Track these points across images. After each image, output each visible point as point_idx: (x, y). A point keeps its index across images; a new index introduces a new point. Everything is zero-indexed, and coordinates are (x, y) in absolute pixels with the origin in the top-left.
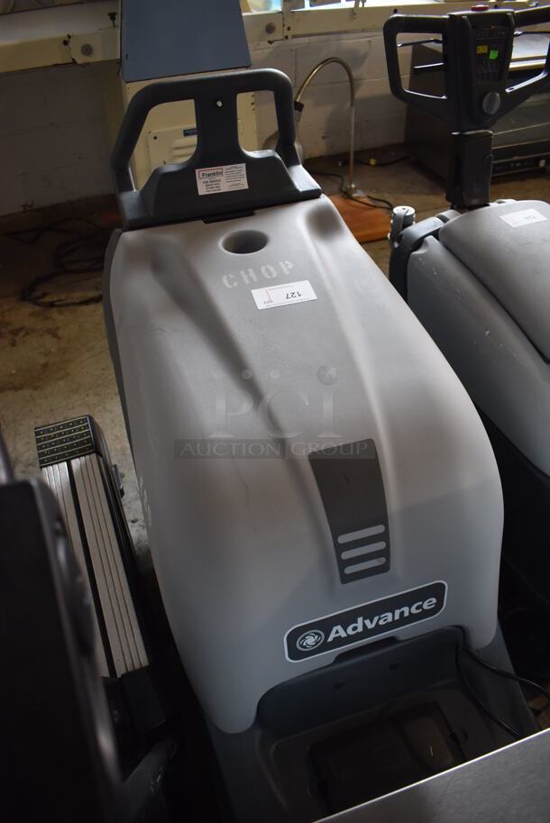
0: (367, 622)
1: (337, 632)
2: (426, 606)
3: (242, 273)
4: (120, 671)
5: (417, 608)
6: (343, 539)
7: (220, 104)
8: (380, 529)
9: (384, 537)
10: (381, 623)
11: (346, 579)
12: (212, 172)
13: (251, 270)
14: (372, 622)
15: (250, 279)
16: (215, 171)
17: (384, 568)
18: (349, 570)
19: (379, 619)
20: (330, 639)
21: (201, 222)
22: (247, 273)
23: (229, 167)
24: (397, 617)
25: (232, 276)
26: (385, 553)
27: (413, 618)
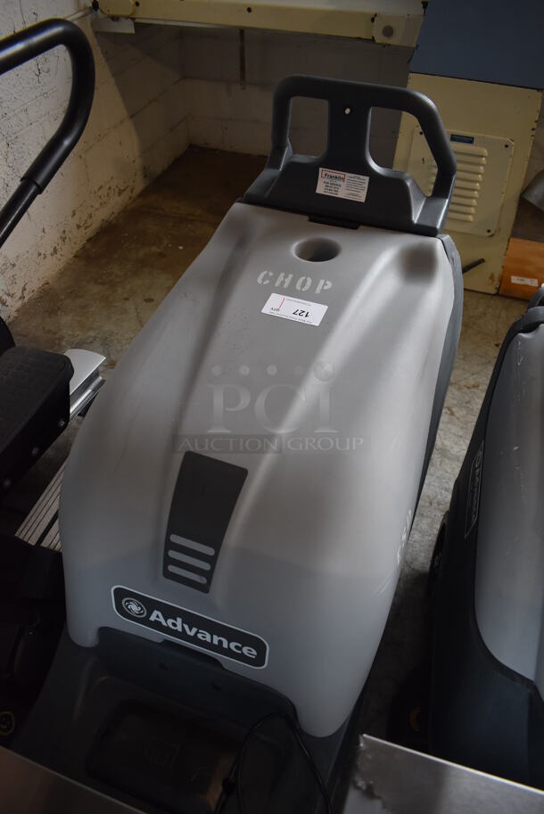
0: (186, 627)
1: (158, 617)
2: (245, 650)
3: (282, 275)
4: (45, 544)
5: (236, 647)
6: (175, 539)
7: (348, 111)
8: (210, 551)
9: (212, 560)
10: (200, 636)
11: (168, 575)
12: (335, 175)
13: (291, 276)
14: (190, 630)
15: (283, 283)
16: (338, 175)
17: (205, 588)
18: (172, 568)
19: (197, 632)
20: (153, 618)
21: (306, 218)
22: (286, 277)
23: (353, 175)
24: (216, 642)
25: (271, 274)
26: (209, 575)
27: (228, 652)
